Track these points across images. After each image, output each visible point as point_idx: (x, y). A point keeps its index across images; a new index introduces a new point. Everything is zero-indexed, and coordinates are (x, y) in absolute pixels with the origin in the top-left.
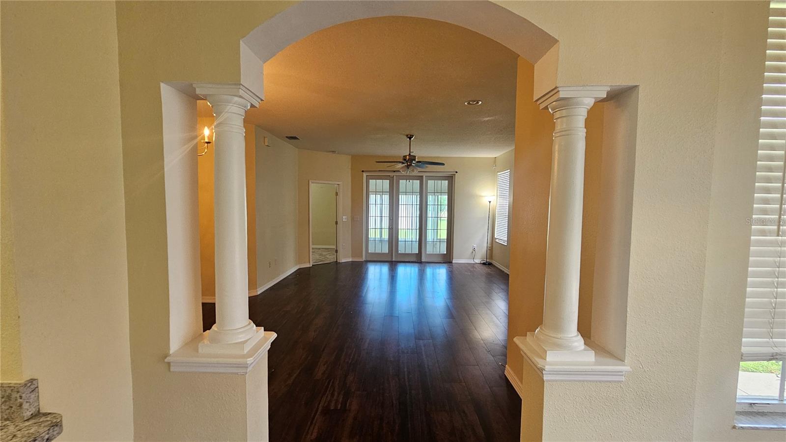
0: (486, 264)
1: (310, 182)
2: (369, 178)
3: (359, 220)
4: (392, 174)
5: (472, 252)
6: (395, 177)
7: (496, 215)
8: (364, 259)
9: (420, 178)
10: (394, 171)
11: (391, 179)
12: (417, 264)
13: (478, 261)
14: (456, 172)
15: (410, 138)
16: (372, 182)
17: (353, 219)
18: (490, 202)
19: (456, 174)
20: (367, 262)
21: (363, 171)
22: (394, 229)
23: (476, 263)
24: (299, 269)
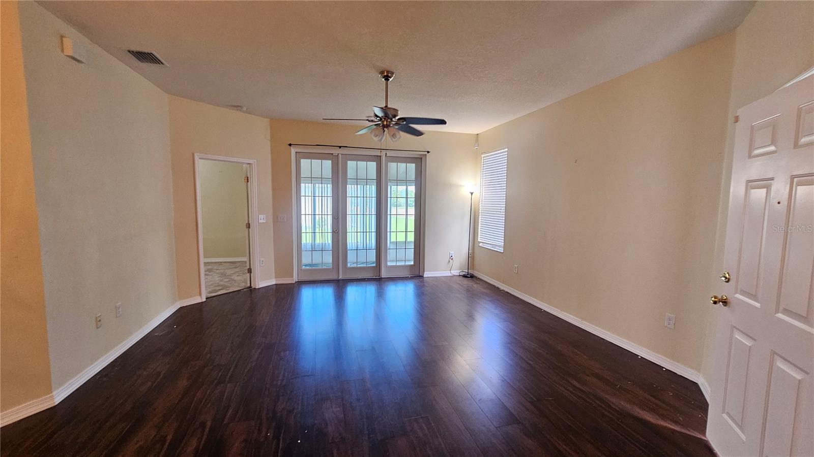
0: (469, 276)
1: (196, 157)
2: (300, 156)
3: (286, 221)
4: (336, 151)
5: (449, 261)
6: (340, 155)
7: (480, 211)
8: (295, 279)
9: (378, 159)
10: (340, 147)
11: (335, 159)
12: (374, 282)
13: (456, 272)
14: (428, 152)
15: (387, 78)
16: (305, 163)
17: (276, 219)
18: (472, 194)
19: (428, 154)
20: (301, 283)
21: (290, 145)
22: (340, 232)
23: (454, 276)
24: (181, 308)
